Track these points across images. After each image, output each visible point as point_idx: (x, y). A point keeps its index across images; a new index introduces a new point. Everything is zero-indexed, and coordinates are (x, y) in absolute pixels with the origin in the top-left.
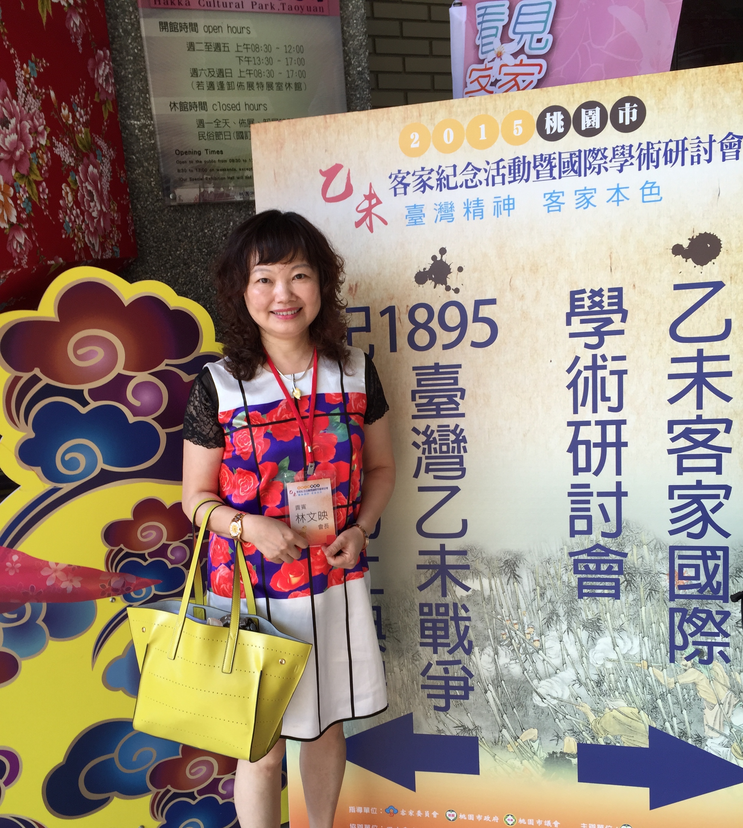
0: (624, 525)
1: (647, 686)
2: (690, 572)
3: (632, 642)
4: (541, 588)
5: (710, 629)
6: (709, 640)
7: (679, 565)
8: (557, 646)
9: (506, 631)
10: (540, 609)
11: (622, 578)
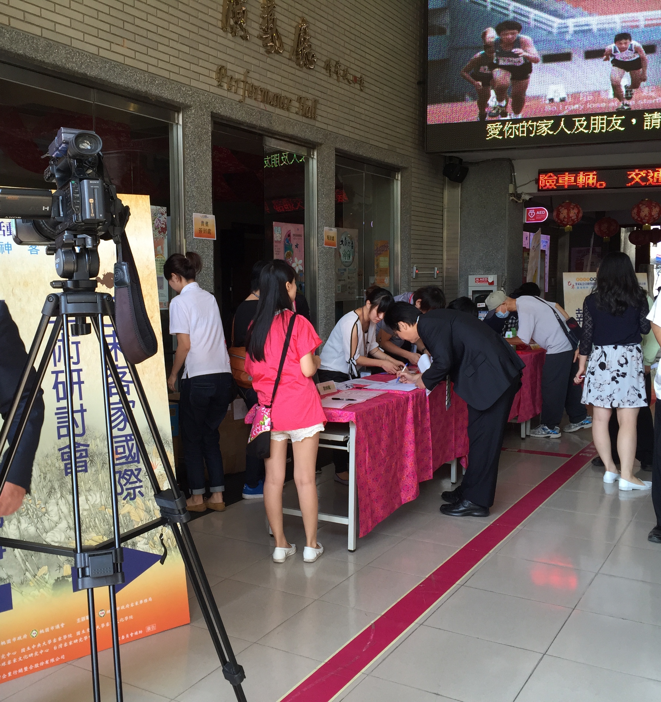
0: (86, 428)
1: (106, 520)
2: (120, 450)
3: (96, 496)
4: (44, 473)
5: (133, 480)
6: (133, 486)
7: (116, 447)
8: (56, 508)
9: (25, 505)
10: (44, 487)
11: (88, 459)
